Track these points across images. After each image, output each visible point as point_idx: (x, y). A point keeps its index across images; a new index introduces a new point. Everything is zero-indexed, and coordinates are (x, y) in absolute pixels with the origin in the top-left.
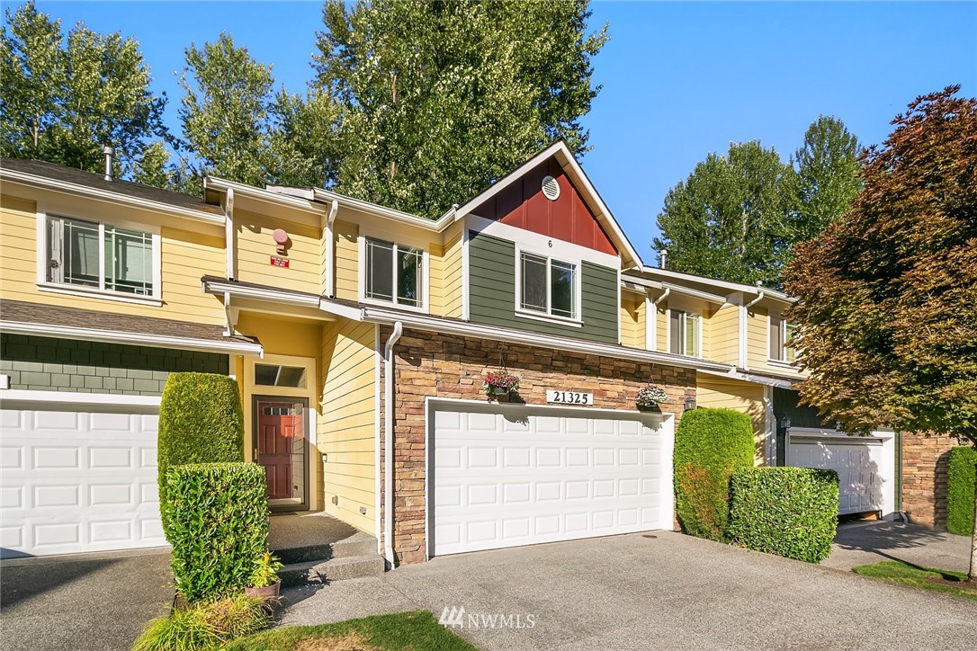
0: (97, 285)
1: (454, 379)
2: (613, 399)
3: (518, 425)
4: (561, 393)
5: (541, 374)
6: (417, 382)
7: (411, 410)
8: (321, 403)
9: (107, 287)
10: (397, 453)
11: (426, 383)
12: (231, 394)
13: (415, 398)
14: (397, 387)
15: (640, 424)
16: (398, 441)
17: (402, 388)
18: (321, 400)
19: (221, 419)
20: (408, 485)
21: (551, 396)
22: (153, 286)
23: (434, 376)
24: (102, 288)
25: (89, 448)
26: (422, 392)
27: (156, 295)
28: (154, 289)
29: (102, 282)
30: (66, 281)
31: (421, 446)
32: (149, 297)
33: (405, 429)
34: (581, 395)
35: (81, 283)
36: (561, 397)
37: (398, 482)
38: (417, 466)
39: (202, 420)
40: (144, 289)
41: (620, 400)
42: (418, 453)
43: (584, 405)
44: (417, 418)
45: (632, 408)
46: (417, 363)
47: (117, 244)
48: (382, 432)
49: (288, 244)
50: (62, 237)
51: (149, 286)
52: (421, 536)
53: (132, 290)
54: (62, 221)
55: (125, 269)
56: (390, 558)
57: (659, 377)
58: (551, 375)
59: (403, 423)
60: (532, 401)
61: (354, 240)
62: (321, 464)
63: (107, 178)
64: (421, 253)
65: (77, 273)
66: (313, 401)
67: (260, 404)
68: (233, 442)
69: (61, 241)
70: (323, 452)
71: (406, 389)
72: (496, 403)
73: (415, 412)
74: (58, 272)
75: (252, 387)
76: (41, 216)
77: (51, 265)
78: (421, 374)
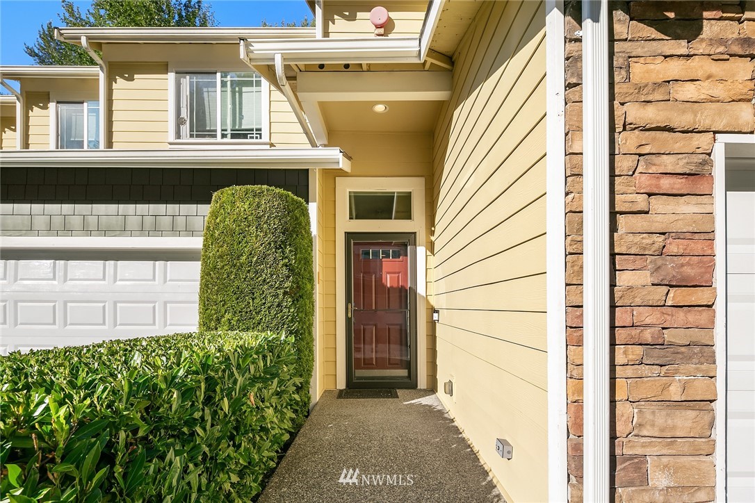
0: (215, 136)
6: (688, 92)
7: (666, 184)
8: (433, 238)
9: (224, 136)
10: (622, 317)
11: (719, 91)
12: (285, 216)
13: (680, 142)
14: (619, 111)
16: (623, 279)
17: (635, 113)
18: (433, 233)
19: (265, 256)
20: (659, 419)
22: (262, 130)
24: (219, 139)
25: (165, 303)
26: (703, 120)
27: (265, 138)
28: (263, 132)
29: (219, 134)
30: (192, 136)
31: (701, 296)
32: (258, 141)
33: (648, 240)
35: (204, 136)
37: (622, 409)
38: (688, 359)
39: (238, 258)
40: (255, 134)
42: (693, 317)
44: (689, 207)
46: (687, 28)
47: (233, 92)
48: (574, 253)
49: (389, 25)
50: (188, 93)
51: (259, 130)
53: (244, 137)
54: (188, 77)
55: (241, 118)
59: (638, 222)
62: (432, 325)
65: (201, 128)
66: (421, 237)
67: (355, 244)
68: (285, 293)
69: (187, 96)
70: (436, 307)
71: (651, 115)
73: (678, 184)
74: (185, 129)
75: (346, 224)
76: (171, 76)
77: (179, 122)
78: (699, 66)
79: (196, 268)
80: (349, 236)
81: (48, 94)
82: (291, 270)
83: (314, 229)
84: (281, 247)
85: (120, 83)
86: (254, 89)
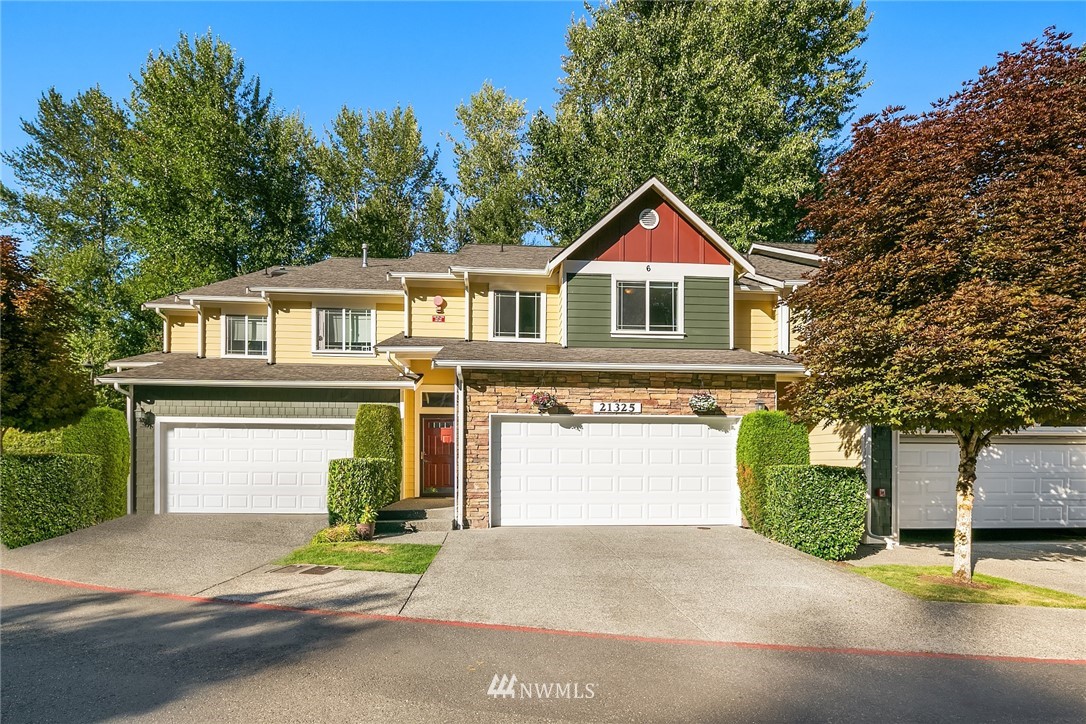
0: (341, 348)
1: (512, 400)
2: (665, 407)
3: (573, 431)
4: (607, 404)
5: (588, 390)
6: (483, 404)
7: (478, 423)
9: (347, 348)
10: (468, 452)
11: (490, 403)
12: (389, 415)
13: (482, 415)
14: (468, 407)
15: (707, 427)
16: (468, 444)
17: (472, 408)
19: (383, 432)
20: (475, 474)
21: (597, 407)
22: (371, 344)
23: (495, 398)
24: (344, 350)
26: (486, 410)
27: (373, 350)
28: (371, 346)
29: (344, 346)
30: (326, 348)
31: (486, 448)
32: (369, 352)
33: (474, 436)
34: (628, 405)
35: (333, 348)
36: (607, 407)
37: (469, 472)
38: (483, 461)
40: (367, 347)
41: (673, 406)
42: (484, 452)
43: (631, 413)
44: (483, 428)
45: (688, 413)
46: (483, 390)
47: (353, 319)
49: (444, 305)
50: (324, 321)
51: (369, 344)
52: (486, 510)
53: (360, 349)
54: (324, 311)
55: (358, 335)
56: (460, 522)
57: (723, 383)
58: (598, 390)
59: (472, 432)
60: (579, 412)
61: (486, 295)
63: (364, 265)
64: (539, 294)
65: (332, 342)
67: (425, 421)
69: (323, 324)
71: (475, 408)
72: (547, 414)
73: (481, 424)
74: (322, 343)
75: (420, 409)
76: (314, 310)
77: (319, 339)
78: (486, 398)
79: (351, 434)
80: (422, 416)
81: (220, 309)
82: (393, 437)
83: (402, 416)
84: (389, 428)
85: (281, 314)
86: (366, 317)
